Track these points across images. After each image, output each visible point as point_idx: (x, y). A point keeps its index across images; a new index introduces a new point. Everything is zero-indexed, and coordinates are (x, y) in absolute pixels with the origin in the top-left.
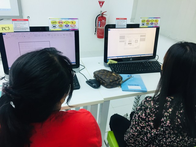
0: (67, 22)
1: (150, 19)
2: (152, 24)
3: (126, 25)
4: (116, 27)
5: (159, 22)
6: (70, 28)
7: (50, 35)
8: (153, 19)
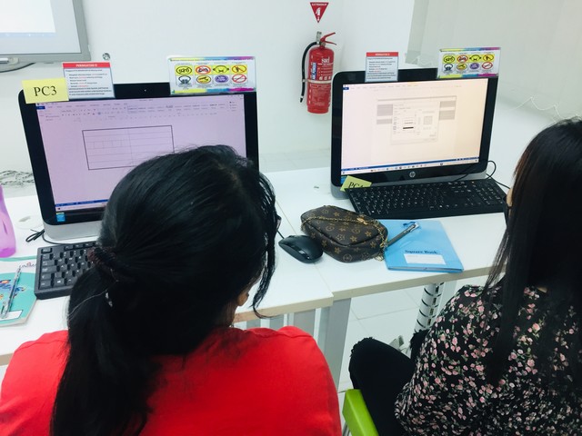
0: (221, 68)
1: (469, 54)
2: (475, 66)
3: (396, 73)
4: (367, 80)
5: (495, 62)
6: (231, 85)
7: (171, 107)
8: (477, 52)
